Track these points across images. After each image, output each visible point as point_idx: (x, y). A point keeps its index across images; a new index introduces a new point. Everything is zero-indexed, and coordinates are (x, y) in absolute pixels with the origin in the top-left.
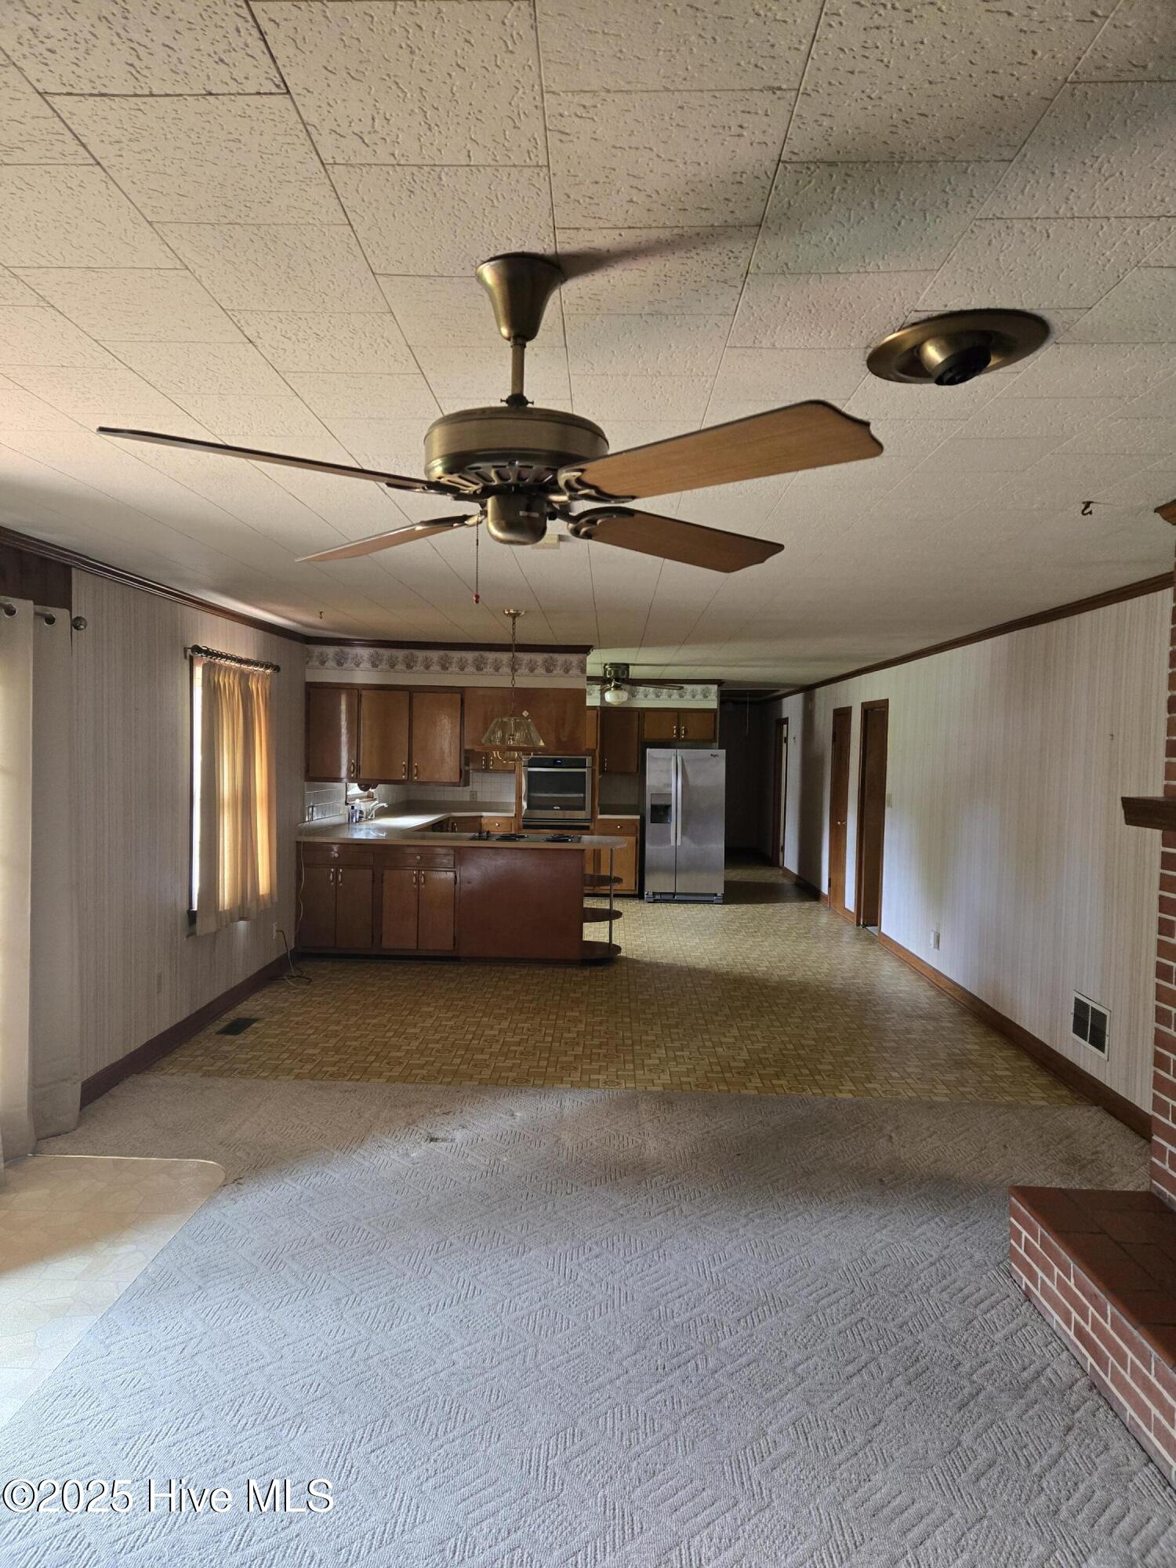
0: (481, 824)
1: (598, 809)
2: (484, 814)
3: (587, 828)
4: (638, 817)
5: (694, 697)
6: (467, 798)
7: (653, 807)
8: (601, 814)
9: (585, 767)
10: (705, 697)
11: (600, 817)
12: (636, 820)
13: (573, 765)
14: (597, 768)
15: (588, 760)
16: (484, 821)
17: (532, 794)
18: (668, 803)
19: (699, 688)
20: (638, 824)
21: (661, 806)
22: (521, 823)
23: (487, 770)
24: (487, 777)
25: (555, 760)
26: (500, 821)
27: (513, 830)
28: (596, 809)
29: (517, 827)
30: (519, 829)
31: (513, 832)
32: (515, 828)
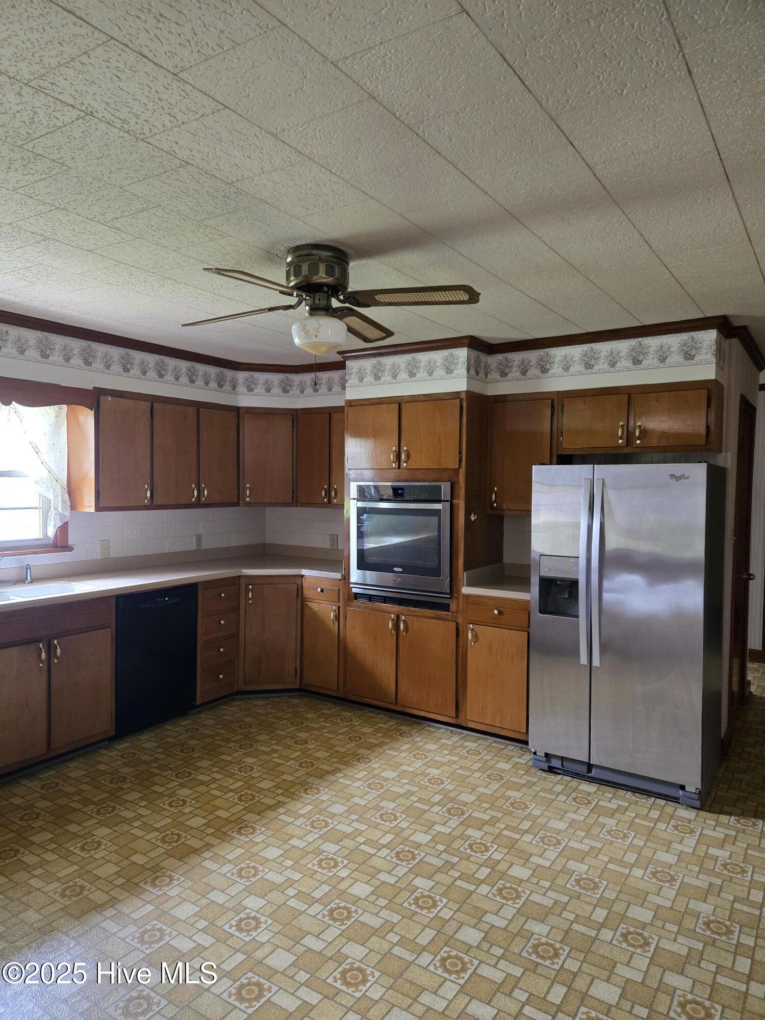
0: (302, 586)
1: (464, 576)
2: (304, 572)
5: (663, 360)
7: (544, 582)
8: (468, 585)
10: (689, 357)
11: (466, 590)
16: (305, 583)
19: (674, 340)
26: (325, 585)
27: (341, 600)
28: (460, 575)
29: (347, 597)
30: (349, 599)
31: (341, 604)
32: (344, 597)
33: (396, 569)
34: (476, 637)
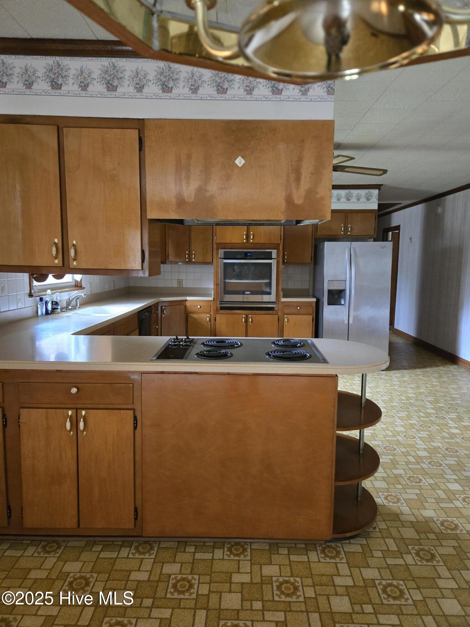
0: (186, 306)
1: (281, 293)
2: (188, 298)
3: (272, 309)
4: (315, 300)
5: (358, 200)
6: (175, 285)
7: (330, 292)
8: (283, 297)
9: (271, 259)
10: (368, 199)
11: (283, 300)
12: (312, 302)
13: (261, 257)
14: (281, 260)
15: (274, 253)
16: (188, 304)
17: (227, 281)
18: (341, 288)
19: (363, 192)
20: (314, 305)
21: (336, 290)
22: (219, 306)
23: (190, 262)
24: (191, 268)
25: (246, 253)
26: (202, 304)
27: (212, 312)
28: (280, 293)
29: (215, 309)
30: (217, 310)
31: (212, 313)
32: (213, 310)
33: (246, 293)
34: (288, 320)
